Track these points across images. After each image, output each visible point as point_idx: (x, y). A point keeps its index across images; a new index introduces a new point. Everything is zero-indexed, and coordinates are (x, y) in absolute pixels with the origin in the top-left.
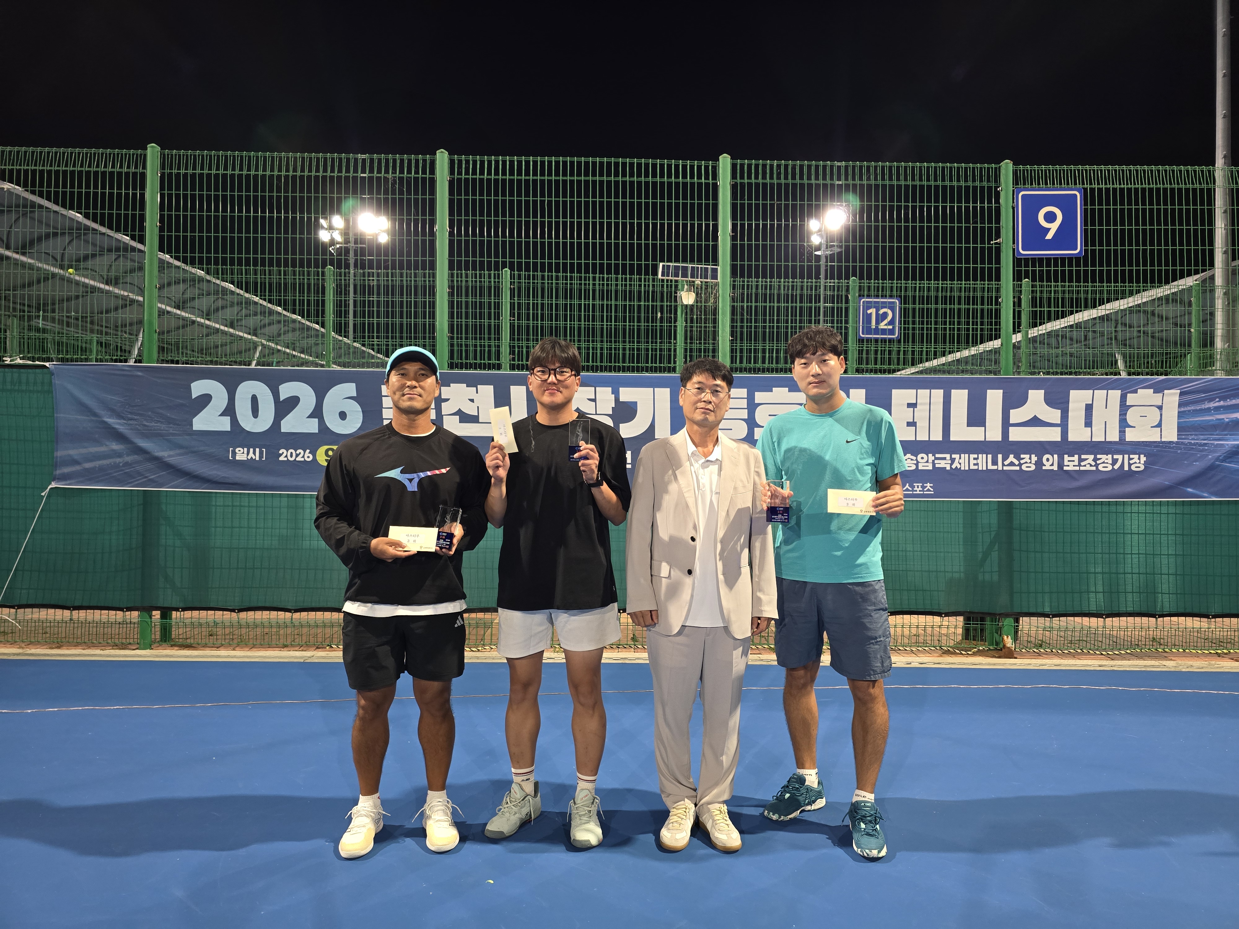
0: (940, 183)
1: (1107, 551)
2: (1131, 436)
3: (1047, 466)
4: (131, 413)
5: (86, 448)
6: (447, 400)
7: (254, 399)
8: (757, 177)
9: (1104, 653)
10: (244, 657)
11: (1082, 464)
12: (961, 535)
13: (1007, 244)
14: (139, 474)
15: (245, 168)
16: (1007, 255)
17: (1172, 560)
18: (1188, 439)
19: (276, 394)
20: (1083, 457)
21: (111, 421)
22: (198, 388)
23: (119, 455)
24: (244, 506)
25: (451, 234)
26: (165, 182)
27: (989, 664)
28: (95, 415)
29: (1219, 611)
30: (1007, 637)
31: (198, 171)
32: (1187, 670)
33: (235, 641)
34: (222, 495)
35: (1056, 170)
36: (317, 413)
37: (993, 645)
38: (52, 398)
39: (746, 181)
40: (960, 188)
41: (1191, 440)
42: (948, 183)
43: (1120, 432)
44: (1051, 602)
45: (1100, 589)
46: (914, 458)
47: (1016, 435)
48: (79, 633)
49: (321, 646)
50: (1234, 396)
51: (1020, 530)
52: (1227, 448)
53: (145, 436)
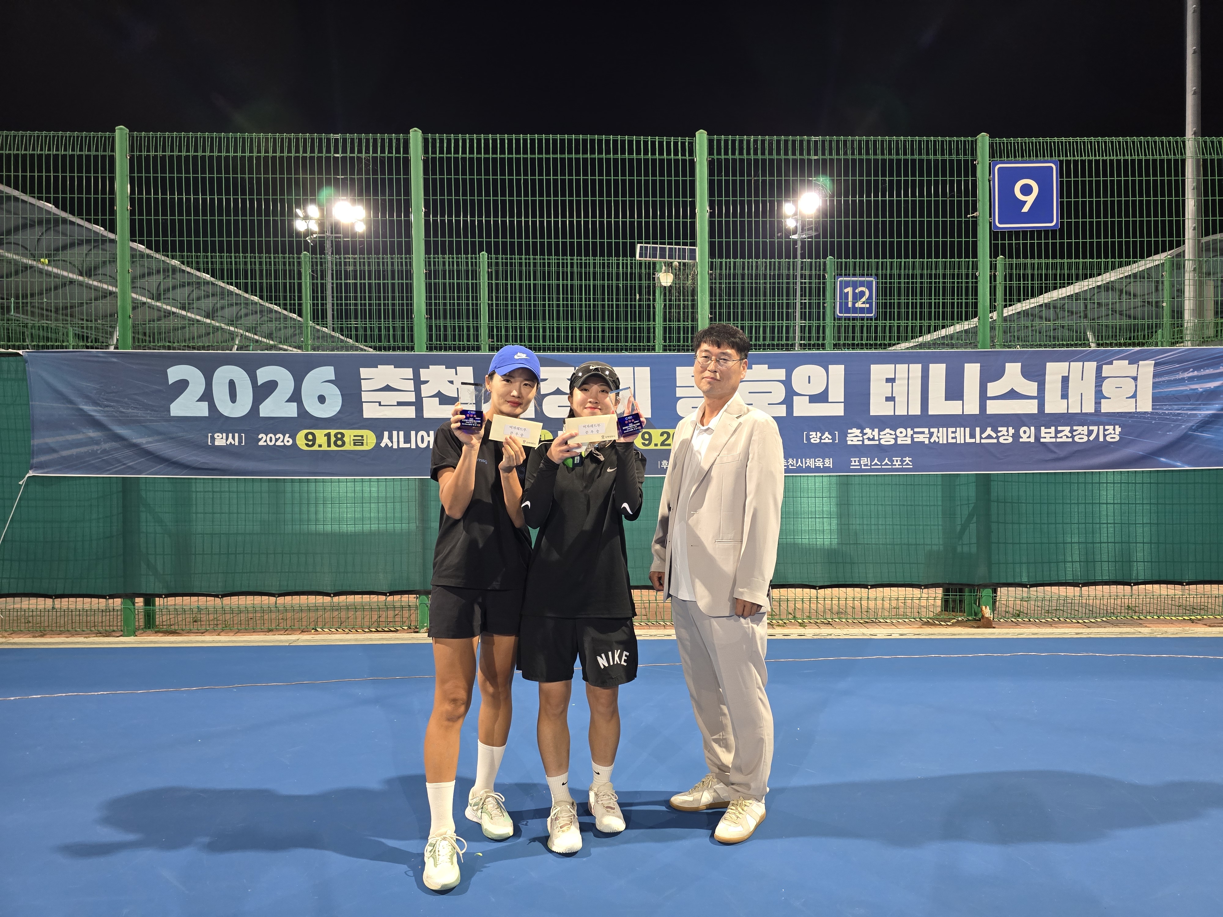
0: (916, 157)
1: (1084, 521)
2: (1106, 407)
3: (1024, 439)
4: (107, 400)
5: (62, 435)
6: (427, 382)
7: (232, 385)
8: (733, 153)
9: (1080, 621)
10: (229, 641)
11: (1059, 435)
12: (940, 508)
13: (983, 217)
14: (118, 461)
15: (216, 149)
16: (983, 228)
17: (1147, 529)
18: (1163, 409)
19: (253, 379)
20: (1060, 428)
21: (88, 408)
22: (175, 373)
23: (97, 443)
24: (224, 492)
25: (427, 214)
26: (135, 164)
27: (968, 634)
28: (71, 402)
29: (1192, 578)
30: (986, 607)
31: (168, 153)
32: (1162, 636)
33: (220, 627)
34: (202, 481)
35: (1032, 143)
36: (296, 397)
37: (972, 615)
38: (27, 385)
39: (723, 157)
40: (936, 161)
41: (1166, 410)
42: (924, 157)
43: (1096, 403)
44: (1028, 572)
45: (1076, 558)
46: (893, 433)
47: (994, 408)
48: (62, 622)
49: (306, 630)
50: (1208, 366)
51: (998, 502)
52: (1200, 418)
53: (123, 423)
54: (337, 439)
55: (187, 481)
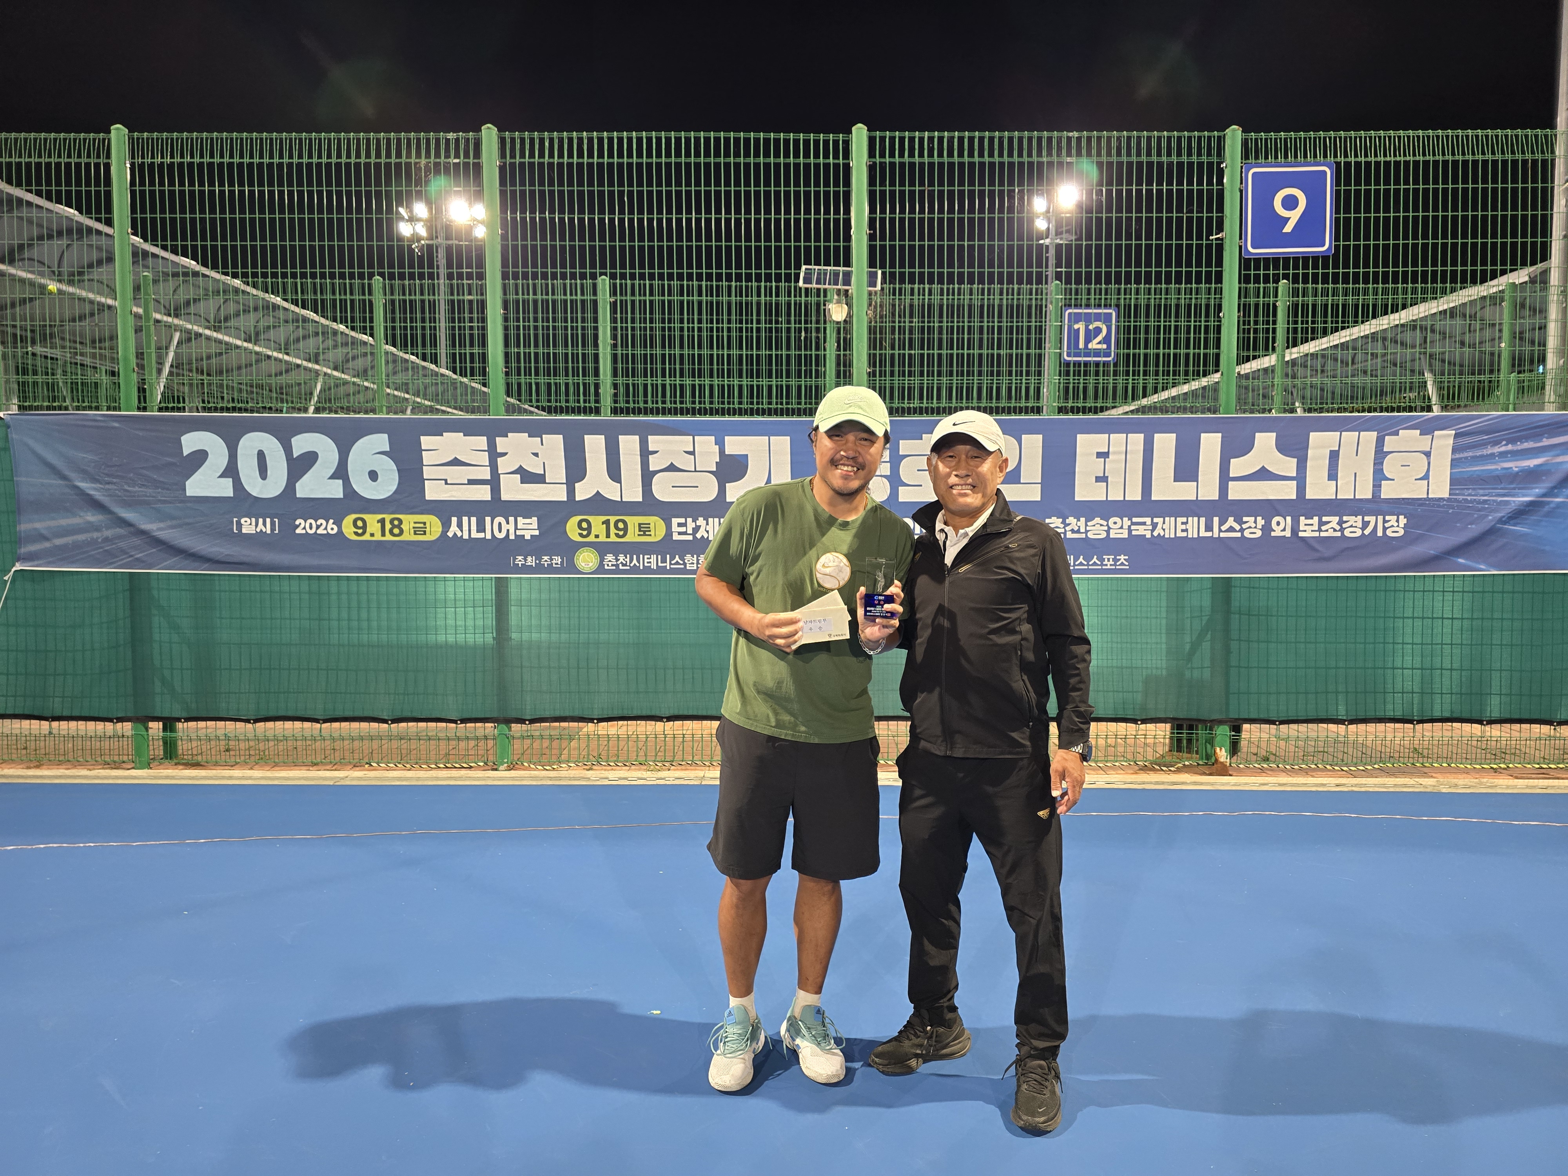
0: (1144, 158)
1: (1353, 640)
2: (1388, 491)
3: (1277, 532)
4: (108, 475)
5: (53, 519)
6: (505, 454)
7: (261, 455)
8: (902, 155)
9: (1345, 769)
10: (262, 778)
11: (1323, 528)
12: (1164, 622)
13: (1231, 239)
14: (124, 552)
15: (237, 154)
16: (1231, 253)
18: (1464, 495)
19: (288, 449)
20: (1325, 519)
21: (85, 485)
22: (191, 442)
23: (98, 529)
24: (255, 592)
25: (504, 237)
26: (137, 174)
27: (1195, 783)
28: (64, 478)
29: (1496, 715)
30: (1221, 749)
31: (177, 160)
32: (1449, 790)
33: (252, 758)
34: (227, 578)
35: (1300, 138)
36: (341, 473)
37: (1202, 759)
38: (11, 456)
39: (888, 160)
40: (1170, 164)
41: (1468, 495)
42: (1154, 159)
43: (1374, 486)
44: (1278, 705)
45: (1341, 688)
46: (1105, 523)
47: (1237, 492)
48: (62, 750)
49: (358, 764)
50: (1527, 438)
51: (1240, 614)
52: (1513, 507)
53: (129, 504)
54: (394, 526)
55: (209, 577)
